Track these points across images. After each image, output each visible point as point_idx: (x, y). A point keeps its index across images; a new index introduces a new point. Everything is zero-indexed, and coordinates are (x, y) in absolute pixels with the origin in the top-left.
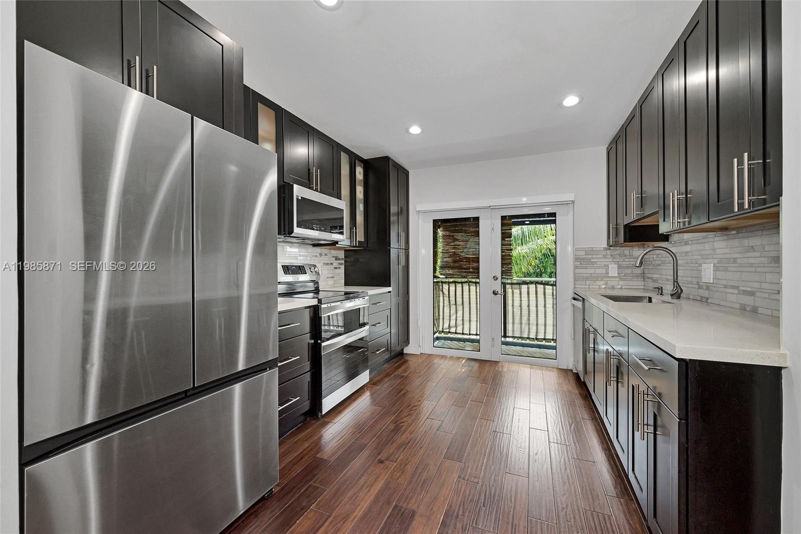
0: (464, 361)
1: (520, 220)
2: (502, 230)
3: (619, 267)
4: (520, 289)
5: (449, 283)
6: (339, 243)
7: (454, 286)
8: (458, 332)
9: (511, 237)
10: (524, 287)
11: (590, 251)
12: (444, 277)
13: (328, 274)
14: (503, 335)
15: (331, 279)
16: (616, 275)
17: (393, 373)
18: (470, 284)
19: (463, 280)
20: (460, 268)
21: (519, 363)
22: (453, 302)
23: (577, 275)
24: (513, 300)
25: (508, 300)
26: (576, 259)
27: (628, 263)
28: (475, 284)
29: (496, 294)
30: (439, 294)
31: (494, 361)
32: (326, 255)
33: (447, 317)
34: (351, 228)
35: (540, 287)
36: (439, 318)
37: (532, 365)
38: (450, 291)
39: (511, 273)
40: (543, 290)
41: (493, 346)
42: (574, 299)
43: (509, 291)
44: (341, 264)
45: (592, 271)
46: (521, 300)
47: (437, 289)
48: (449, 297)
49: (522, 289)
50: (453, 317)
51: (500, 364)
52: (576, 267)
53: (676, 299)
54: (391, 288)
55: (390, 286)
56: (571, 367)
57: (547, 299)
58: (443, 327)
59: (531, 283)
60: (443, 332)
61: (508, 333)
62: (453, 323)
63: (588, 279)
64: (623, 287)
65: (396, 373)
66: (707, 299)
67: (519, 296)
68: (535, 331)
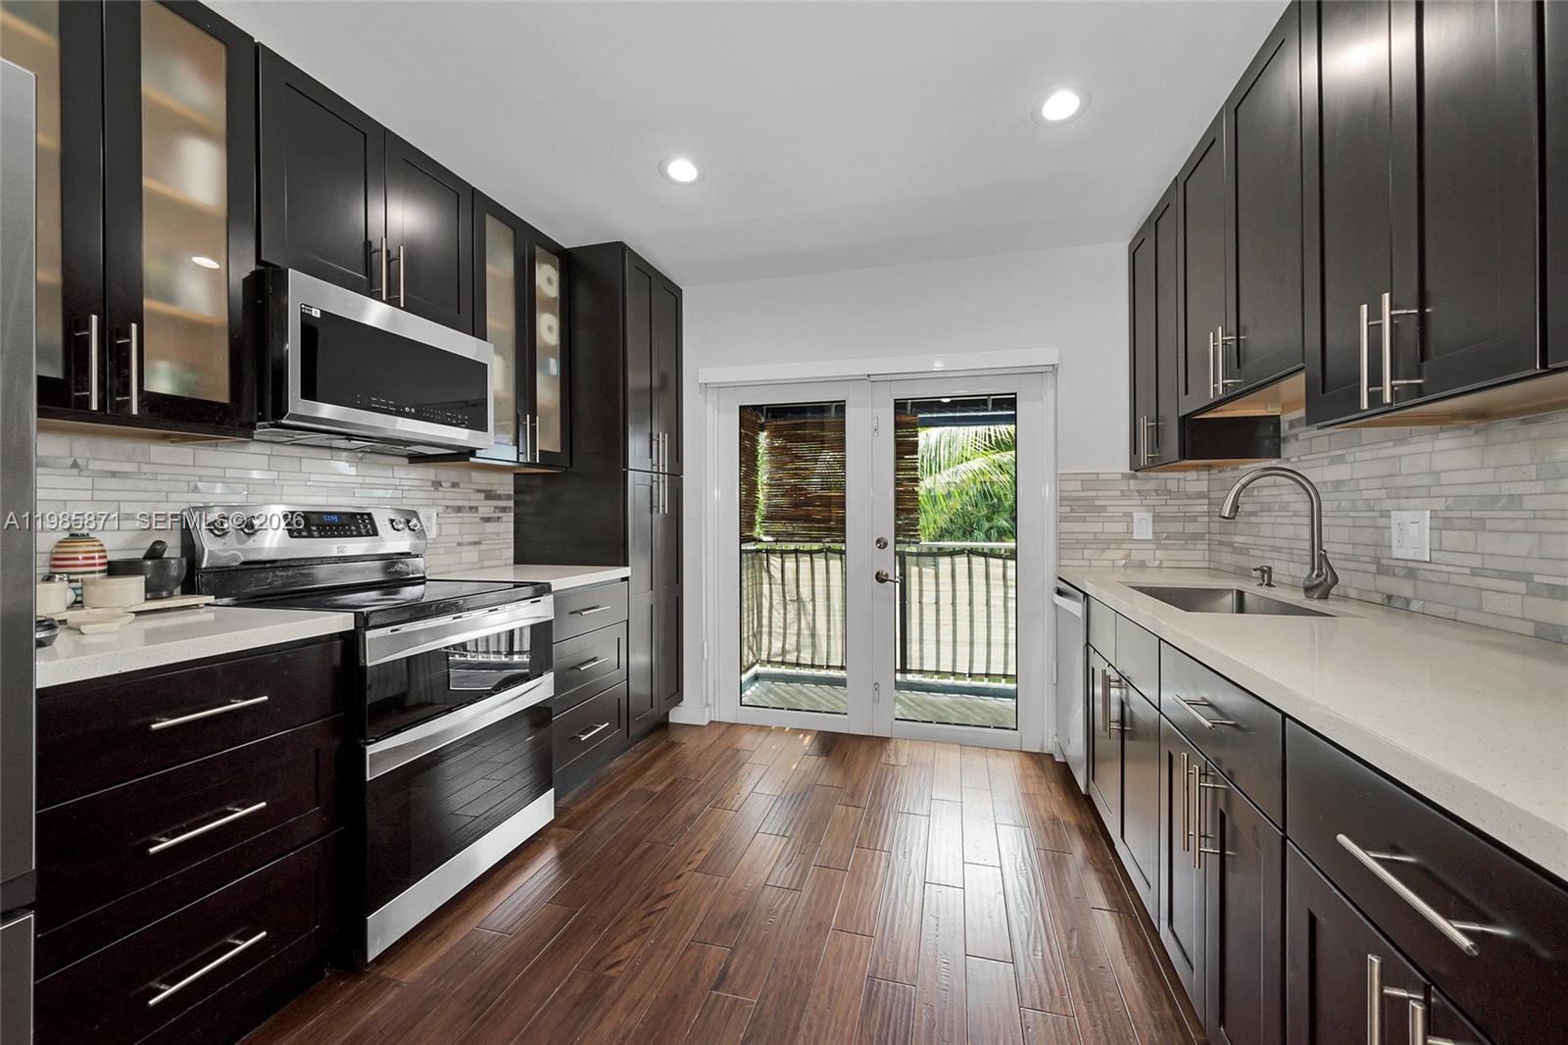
0: (808, 738)
1: (935, 415)
2: (896, 436)
3: (1157, 519)
4: (936, 566)
5: (783, 553)
6: (479, 453)
7: (794, 559)
8: (802, 662)
9: (916, 453)
10: (945, 563)
11: (1092, 481)
12: (771, 539)
13: (460, 534)
14: (898, 667)
15: (471, 547)
16: (1150, 536)
17: (627, 786)
18: (829, 554)
19: (815, 546)
20: (808, 519)
21: (935, 740)
22: (791, 594)
23: (1063, 536)
24: (921, 591)
25: (910, 590)
26: (1063, 499)
27: (1176, 509)
28: (838, 556)
29: (882, 581)
30: (761, 578)
31: (878, 737)
32: (455, 485)
33: (777, 629)
34: (517, 417)
35: (978, 562)
36: (761, 633)
37: (964, 745)
38: (786, 571)
39: (916, 531)
40: (984, 567)
41: (876, 701)
42: (1060, 592)
43: (913, 571)
44: (504, 509)
45: (1097, 527)
46: (937, 591)
47: (757, 567)
48: (783, 584)
49: (940, 567)
50: (792, 630)
51: (892, 745)
52: (1062, 519)
53: (1319, 598)
54: (629, 568)
55: (628, 566)
56: (1049, 747)
57: (992, 587)
58: (770, 650)
59: (961, 552)
60: (769, 662)
61: (911, 664)
62: (791, 641)
63: (1088, 546)
64: (1165, 564)
65: (638, 785)
66: (1407, 601)
67: (934, 581)
68: (968, 658)
